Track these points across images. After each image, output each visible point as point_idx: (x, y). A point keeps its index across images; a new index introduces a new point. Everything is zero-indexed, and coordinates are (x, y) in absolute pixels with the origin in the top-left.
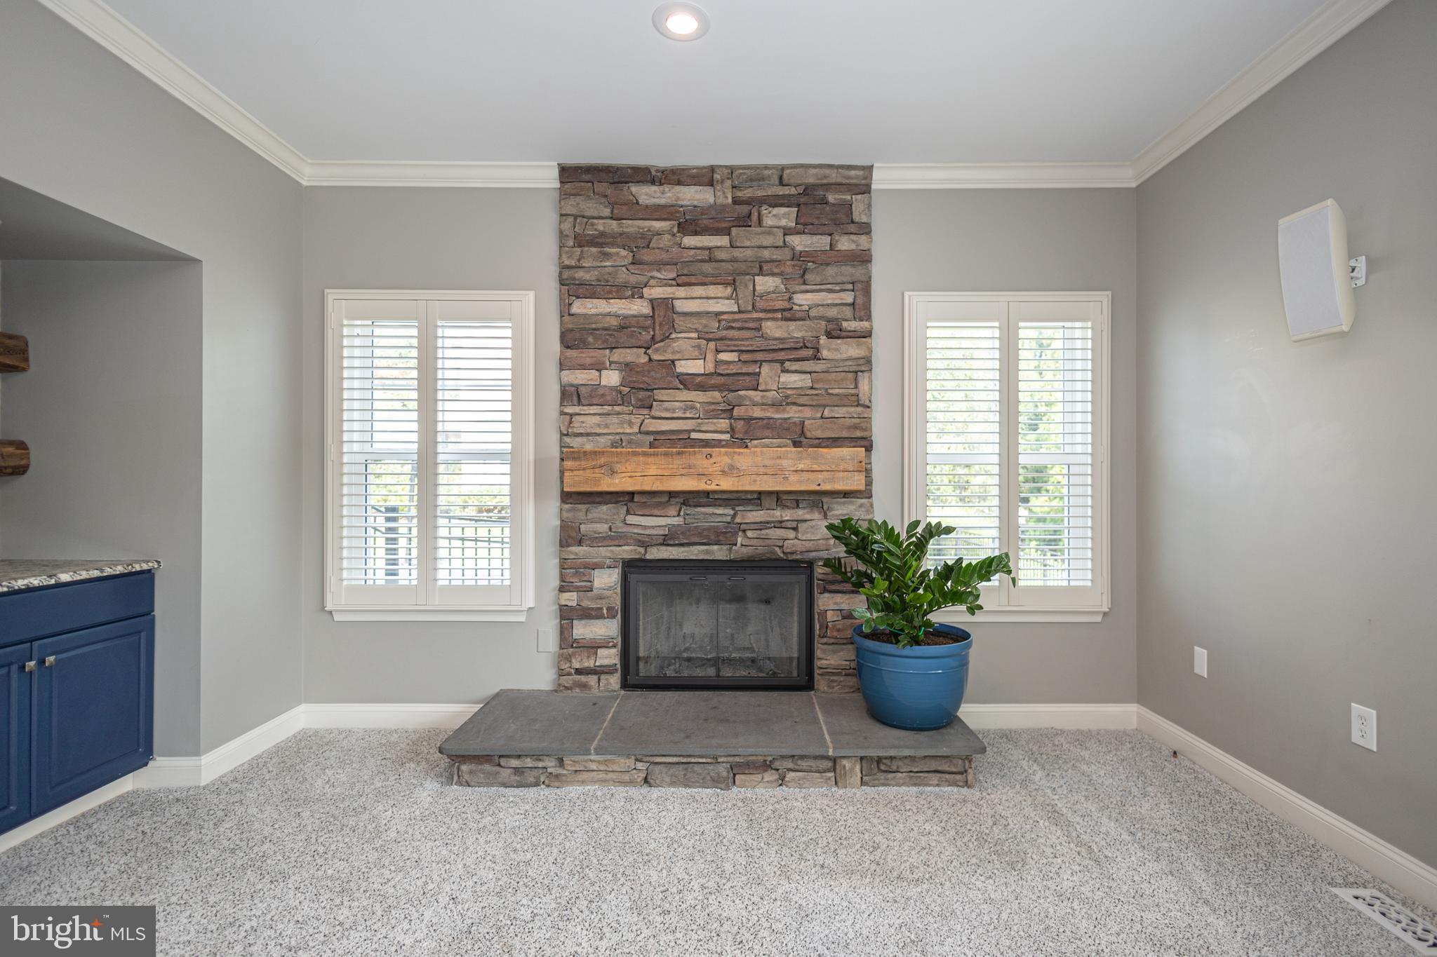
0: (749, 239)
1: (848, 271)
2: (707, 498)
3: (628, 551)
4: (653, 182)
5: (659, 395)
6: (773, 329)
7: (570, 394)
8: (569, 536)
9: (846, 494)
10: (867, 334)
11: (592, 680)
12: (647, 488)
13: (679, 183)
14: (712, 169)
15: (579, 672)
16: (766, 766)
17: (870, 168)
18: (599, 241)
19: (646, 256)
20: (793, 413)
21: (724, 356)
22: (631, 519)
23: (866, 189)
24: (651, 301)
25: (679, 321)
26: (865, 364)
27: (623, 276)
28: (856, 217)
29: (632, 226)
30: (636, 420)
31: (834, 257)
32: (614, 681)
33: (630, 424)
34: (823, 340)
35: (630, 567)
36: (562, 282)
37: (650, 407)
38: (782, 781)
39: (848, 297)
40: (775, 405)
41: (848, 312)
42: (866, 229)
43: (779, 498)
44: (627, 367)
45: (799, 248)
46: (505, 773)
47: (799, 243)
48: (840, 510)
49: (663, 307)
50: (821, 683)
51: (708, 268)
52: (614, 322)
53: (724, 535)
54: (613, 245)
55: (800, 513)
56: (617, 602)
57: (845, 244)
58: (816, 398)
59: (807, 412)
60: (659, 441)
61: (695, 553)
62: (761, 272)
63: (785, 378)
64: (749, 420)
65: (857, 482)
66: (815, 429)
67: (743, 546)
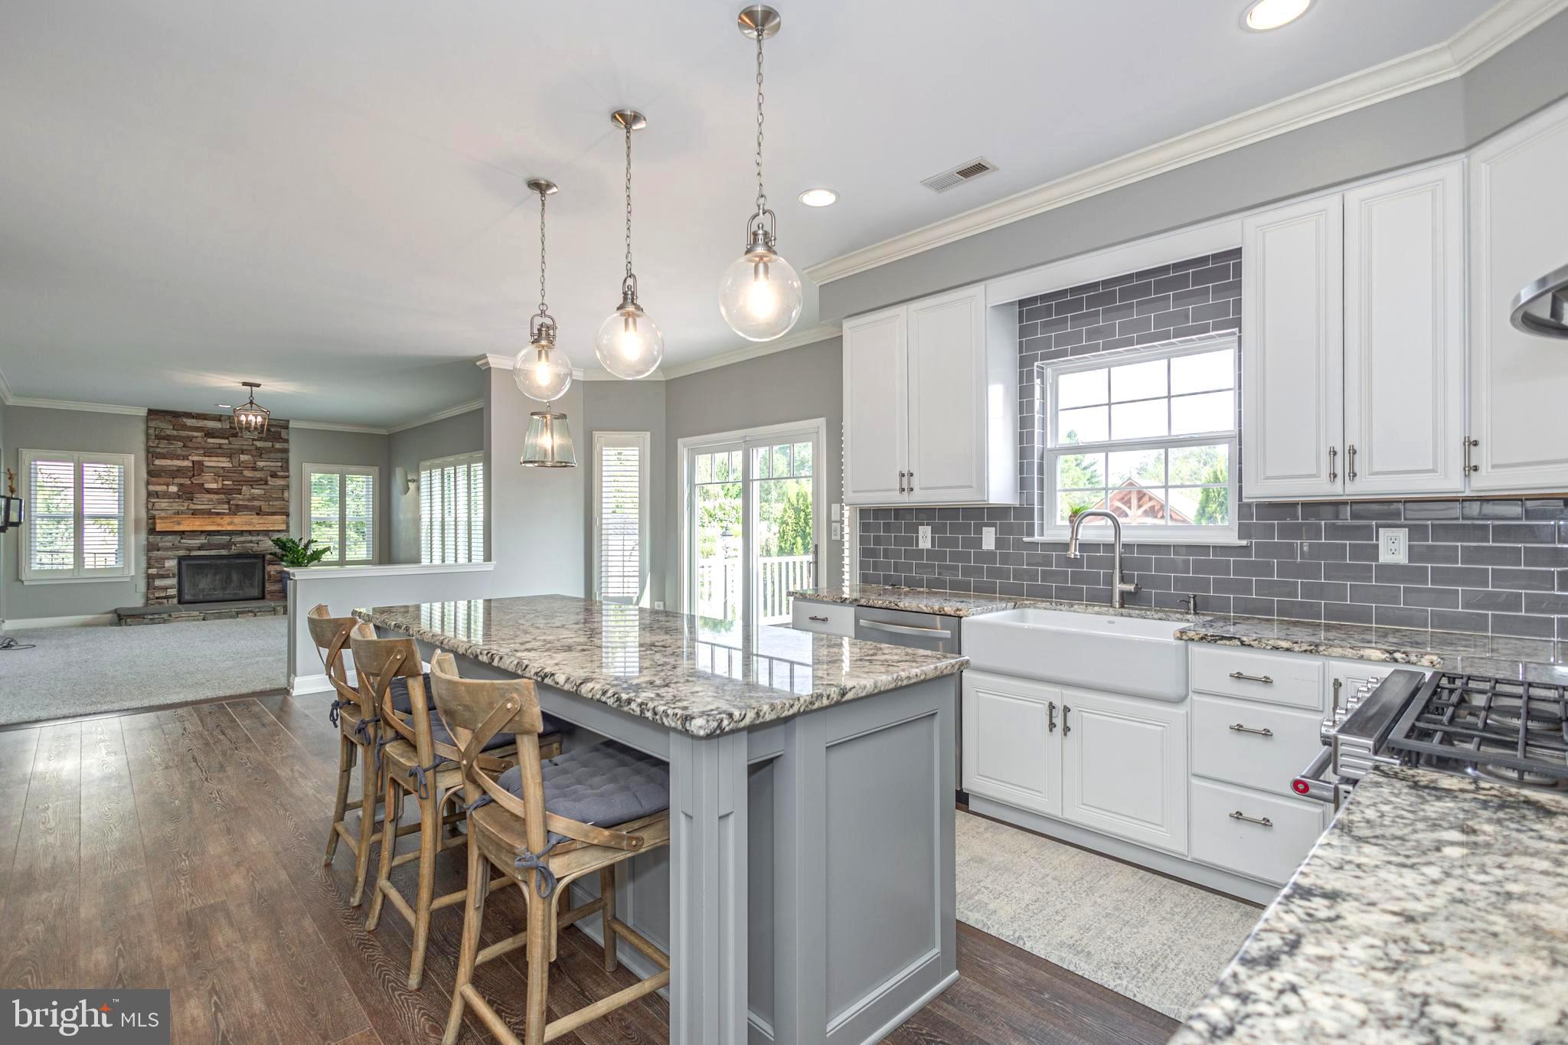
0: (237, 443)
1: (279, 455)
2: (218, 533)
3: (182, 553)
4: (193, 418)
5: (198, 496)
6: (248, 473)
7: (150, 494)
8: (151, 548)
9: (279, 531)
10: (288, 477)
11: (165, 601)
12: (194, 529)
13: (205, 419)
14: (221, 416)
15: (157, 598)
16: (251, 612)
17: (288, 421)
18: (168, 438)
19: (190, 444)
20: (256, 503)
21: (225, 482)
22: (182, 541)
23: (287, 428)
24: (193, 461)
25: (205, 469)
26: (287, 487)
27: (179, 452)
28: (283, 436)
29: (183, 433)
30: (186, 504)
31: (272, 450)
32: (175, 601)
33: (183, 506)
34: (269, 478)
35: (180, 559)
36: (148, 452)
37: (192, 500)
38: (255, 615)
39: (280, 464)
40: (249, 500)
41: (280, 469)
42: (287, 441)
43: (250, 532)
44: (181, 485)
45: (259, 446)
46: (146, 621)
47: (259, 444)
48: (276, 536)
49: (201, 463)
50: (267, 596)
51: (219, 451)
52: (175, 469)
53: (227, 546)
54: (174, 440)
55: (260, 538)
56: (176, 571)
57: (278, 446)
58: (267, 498)
59: (262, 503)
60: (195, 513)
61: (213, 553)
62: (243, 453)
63: (253, 491)
64: (237, 505)
65: (283, 527)
66: (265, 508)
67: (234, 550)
